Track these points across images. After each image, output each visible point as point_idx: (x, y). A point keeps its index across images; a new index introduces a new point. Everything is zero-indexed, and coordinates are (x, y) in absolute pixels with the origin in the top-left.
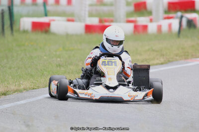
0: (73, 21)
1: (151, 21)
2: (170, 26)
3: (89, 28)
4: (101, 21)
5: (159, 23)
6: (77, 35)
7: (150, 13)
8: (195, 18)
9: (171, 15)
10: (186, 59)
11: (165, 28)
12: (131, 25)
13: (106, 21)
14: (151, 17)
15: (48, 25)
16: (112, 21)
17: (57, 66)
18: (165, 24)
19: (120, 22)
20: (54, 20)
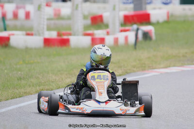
0: (32, 35)
1: (108, 33)
2: (126, 38)
3: (47, 42)
4: (59, 34)
5: (116, 36)
6: (35, 49)
7: (107, 26)
8: (151, 30)
9: (127, 28)
10: (144, 70)
11: (121, 41)
12: (89, 38)
13: (64, 34)
14: (108, 30)
15: (8, 39)
16: (70, 34)
17: (18, 80)
18: (121, 36)
19: (78, 35)
20: (13, 35)
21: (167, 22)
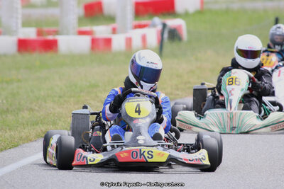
1: (114, 31)
2: (144, 38)
3: (23, 45)
4: (39, 33)
5: (128, 35)
7: (113, 19)
14: (114, 25)
16: (56, 33)
19: (68, 34)
21: (201, 12)
